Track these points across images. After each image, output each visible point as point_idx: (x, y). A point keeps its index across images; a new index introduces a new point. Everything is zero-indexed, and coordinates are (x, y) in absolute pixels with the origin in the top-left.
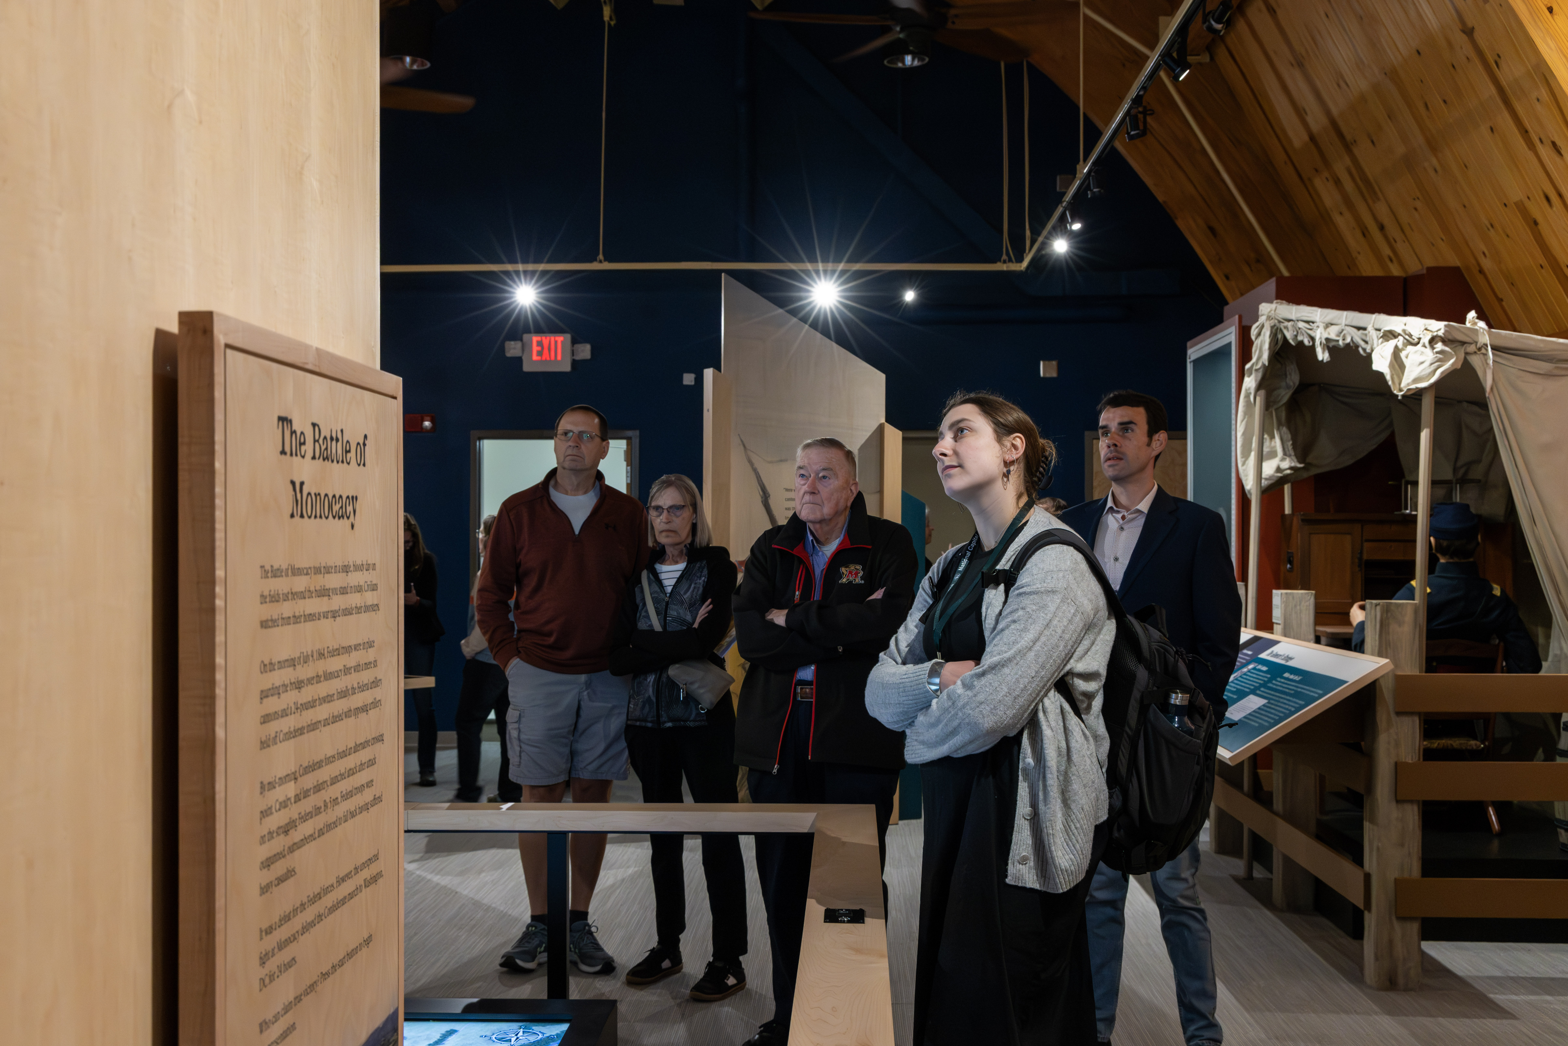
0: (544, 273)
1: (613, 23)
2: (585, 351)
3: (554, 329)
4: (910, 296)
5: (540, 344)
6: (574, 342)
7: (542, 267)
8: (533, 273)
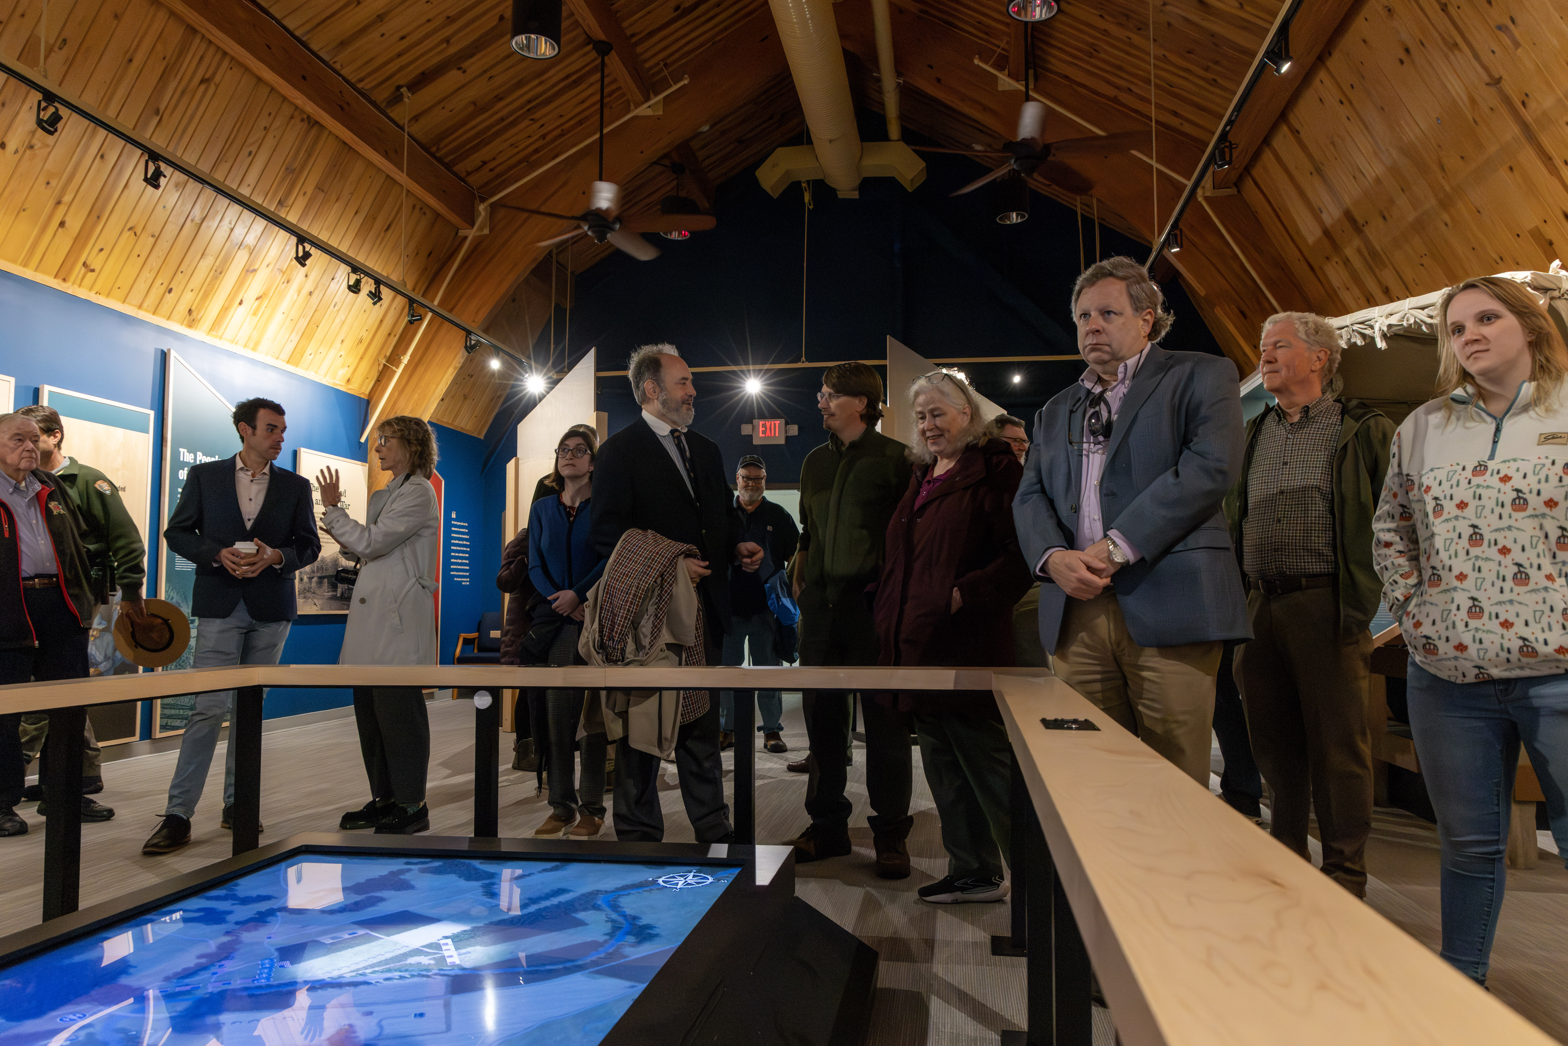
0: (768, 371)
1: (811, 207)
2: (794, 430)
3: (774, 416)
4: (1017, 379)
5: (764, 426)
6: (787, 424)
7: (766, 367)
8: (760, 371)
